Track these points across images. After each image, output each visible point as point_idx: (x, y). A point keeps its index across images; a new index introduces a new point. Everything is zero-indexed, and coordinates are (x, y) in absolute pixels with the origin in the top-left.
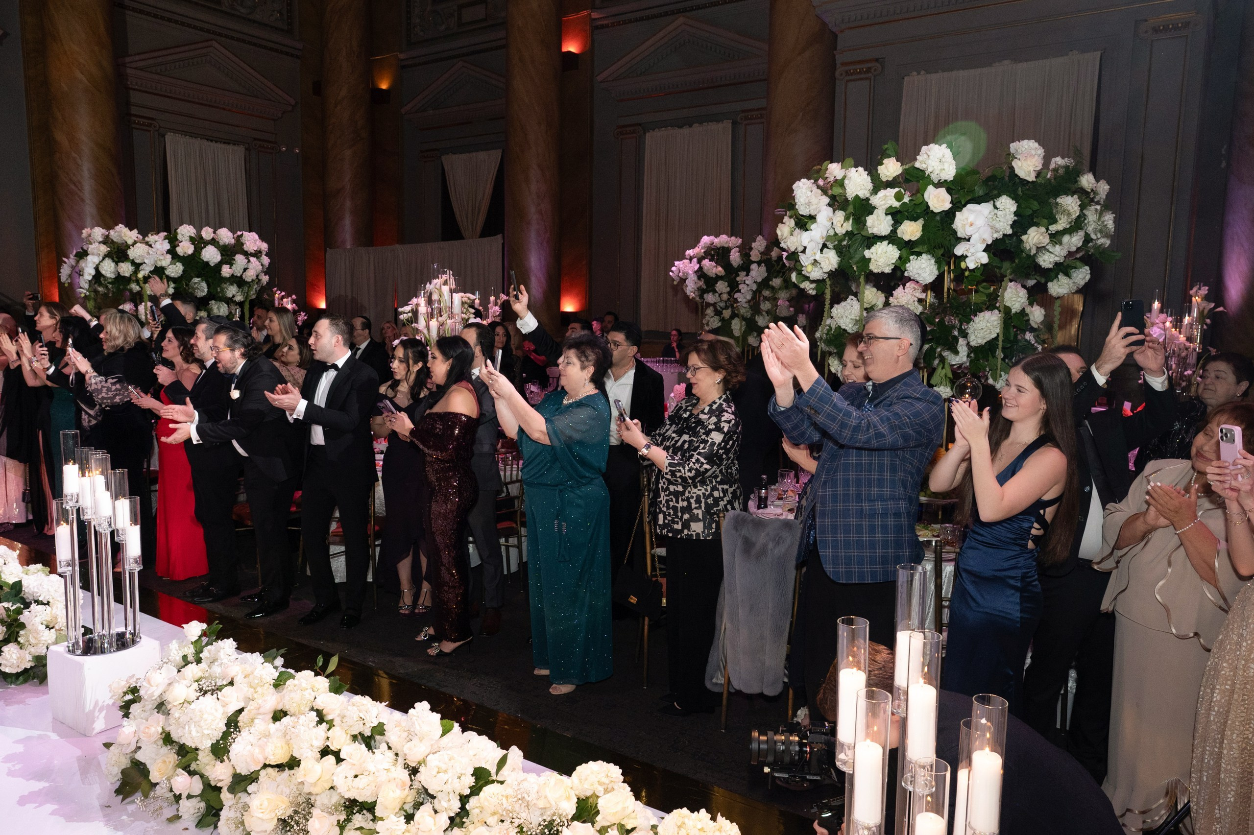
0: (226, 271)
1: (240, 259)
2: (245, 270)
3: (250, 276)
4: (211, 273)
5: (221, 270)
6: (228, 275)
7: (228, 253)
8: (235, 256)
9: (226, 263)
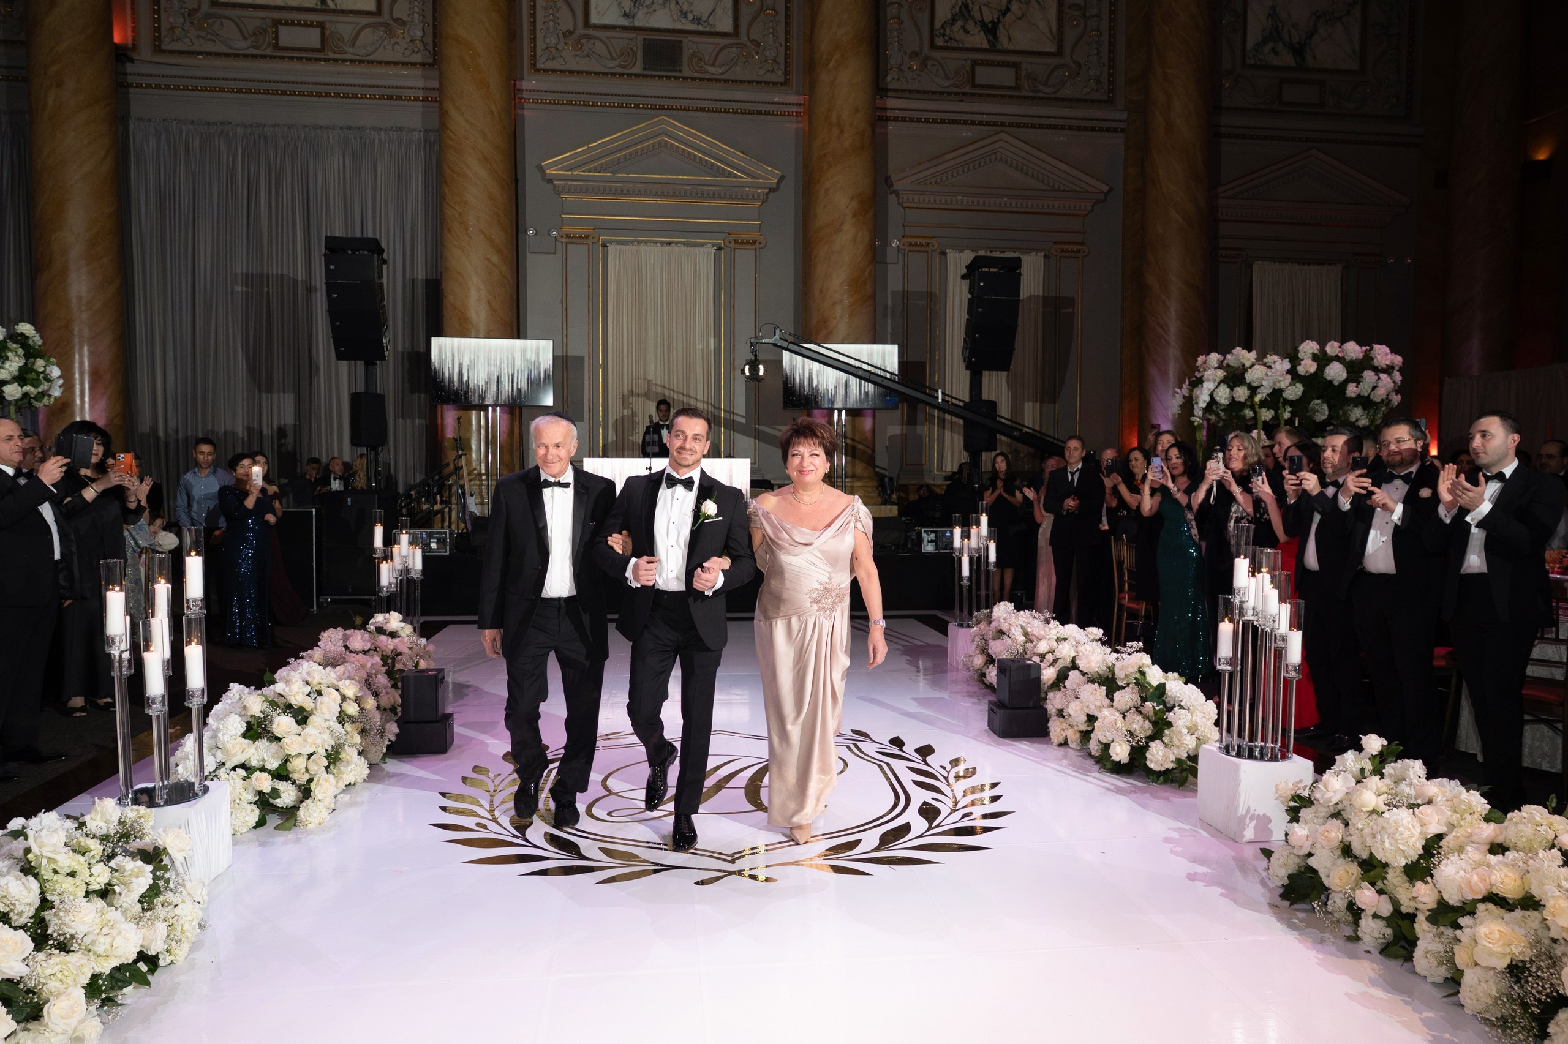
0: (1352, 390)
1: (1369, 376)
2: (1374, 388)
3: (1380, 394)
4: (1334, 394)
5: (1346, 389)
6: (1353, 395)
7: (1355, 369)
8: (1362, 372)
9: (1352, 382)
